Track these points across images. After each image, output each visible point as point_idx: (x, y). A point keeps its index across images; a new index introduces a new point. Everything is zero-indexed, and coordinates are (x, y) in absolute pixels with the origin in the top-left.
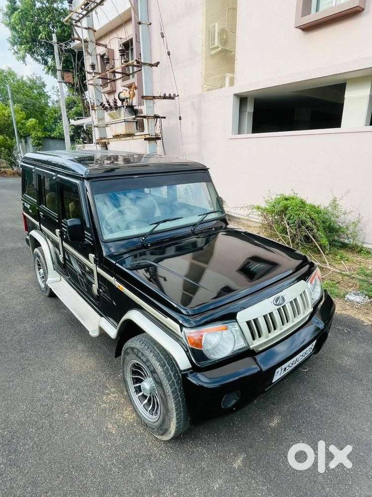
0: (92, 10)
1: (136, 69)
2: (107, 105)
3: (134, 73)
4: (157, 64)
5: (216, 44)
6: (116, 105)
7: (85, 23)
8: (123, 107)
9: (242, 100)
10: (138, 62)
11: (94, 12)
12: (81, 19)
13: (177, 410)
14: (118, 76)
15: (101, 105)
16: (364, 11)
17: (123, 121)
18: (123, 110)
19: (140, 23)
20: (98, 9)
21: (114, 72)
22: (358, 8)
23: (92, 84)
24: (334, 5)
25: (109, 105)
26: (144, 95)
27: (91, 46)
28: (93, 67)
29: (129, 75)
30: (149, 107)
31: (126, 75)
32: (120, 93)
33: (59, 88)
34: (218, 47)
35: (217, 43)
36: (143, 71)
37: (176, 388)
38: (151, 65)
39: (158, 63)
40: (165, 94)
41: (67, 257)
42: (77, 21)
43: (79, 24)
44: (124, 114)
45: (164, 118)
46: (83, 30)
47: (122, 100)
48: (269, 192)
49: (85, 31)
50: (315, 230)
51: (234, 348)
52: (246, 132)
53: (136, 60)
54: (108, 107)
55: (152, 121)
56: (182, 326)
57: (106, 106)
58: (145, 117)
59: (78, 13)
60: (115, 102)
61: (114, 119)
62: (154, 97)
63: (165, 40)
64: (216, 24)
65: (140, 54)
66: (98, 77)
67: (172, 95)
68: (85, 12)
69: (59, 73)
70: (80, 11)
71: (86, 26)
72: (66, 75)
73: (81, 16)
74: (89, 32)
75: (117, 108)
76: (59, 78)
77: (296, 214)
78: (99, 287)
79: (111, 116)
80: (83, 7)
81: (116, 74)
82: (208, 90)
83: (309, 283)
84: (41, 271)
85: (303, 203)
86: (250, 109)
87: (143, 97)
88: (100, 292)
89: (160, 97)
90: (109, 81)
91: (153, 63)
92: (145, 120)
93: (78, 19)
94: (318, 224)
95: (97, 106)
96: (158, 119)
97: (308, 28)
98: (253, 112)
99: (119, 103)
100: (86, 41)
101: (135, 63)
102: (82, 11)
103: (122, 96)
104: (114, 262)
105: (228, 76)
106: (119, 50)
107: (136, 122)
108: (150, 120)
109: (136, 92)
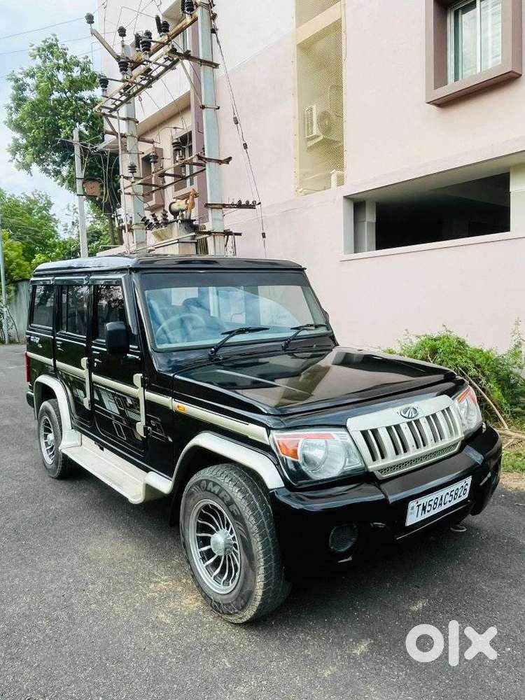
0: (134, 95)
1: (195, 169)
2: (152, 221)
3: (192, 175)
4: (228, 160)
5: (315, 133)
6: (165, 219)
7: (123, 112)
8: (177, 221)
9: (357, 204)
10: (200, 158)
11: (137, 98)
12: (117, 107)
13: (265, 554)
14: (169, 180)
15: (143, 220)
16: (521, 78)
17: (177, 241)
18: (176, 225)
19: (203, 107)
20: (144, 94)
21: (163, 175)
22: (511, 74)
23: (129, 194)
24: (479, 71)
25: (155, 219)
26: (209, 203)
27: (130, 143)
28: (133, 168)
29: (185, 178)
30: (215, 219)
31: (180, 179)
32: (171, 204)
33: (77, 206)
34: (317, 137)
35: (316, 131)
36: (207, 171)
37: (263, 522)
38: (220, 162)
39: (230, 158)
40: (240, 201)
41: (96, 397)
42: (112, 110)
43: (115, 114)
44: (177, 232)
45: (240, 234)
46: (120, 121)
47: (175, 213)
48: (406, 332)
49: (123, 123)
50: (483, 381)
51: (344, 466)
52: (366, 249)
53: (198, 155)
54: (153, 222)
55: (220, 240)
56: (269, 429)
57: (150, 221)
58: (209, 233)
59: (114, 99)
60: (165, 215)
61: (163, 240)
62: (224, 206)
63: (239, 127)
64: (314, 107)
65: (204, 149)
66: (140, 181)
67: (251, 203)
68: (124, 98)
69: (79, 184)
70: (117, 96)
71: (124, 116)
72: (90, 184)
73: (118, 103)
74: (128, 124)
75: (166, 223)
76: (79, 190)
77: (451, 359)
78: (146, 424)
79: (157, 236)
80: (122, 91)
81: (166, 177)
82: (306, 194)
83: (456, 401)
84: (51, 437)
85: (461, 343)
86: (370, 217)
87: (207, 205)
88: (148, 431)
89: (232, 206)
90: (154, 188)
91: (222, 159)
92: (210, 240)
93: (113, 107)
94: (487, 373)
95: (136, 224)
96: (230, 237)
97: (445, 103)
98: (376, 223)
99: (170, 217)
100: (123, 136)
101: (195, 160)
102: (120, 96)
103: (175, 207)
104: (172, 375)
105: (335, 174)
106: (173, 144)
107: (196, 243)
108: (218, 238)
109: (196, 200)
